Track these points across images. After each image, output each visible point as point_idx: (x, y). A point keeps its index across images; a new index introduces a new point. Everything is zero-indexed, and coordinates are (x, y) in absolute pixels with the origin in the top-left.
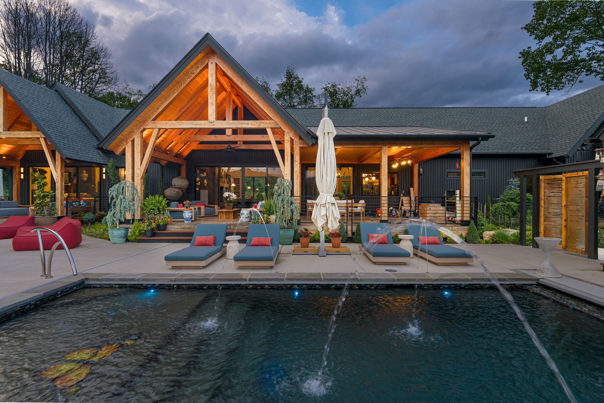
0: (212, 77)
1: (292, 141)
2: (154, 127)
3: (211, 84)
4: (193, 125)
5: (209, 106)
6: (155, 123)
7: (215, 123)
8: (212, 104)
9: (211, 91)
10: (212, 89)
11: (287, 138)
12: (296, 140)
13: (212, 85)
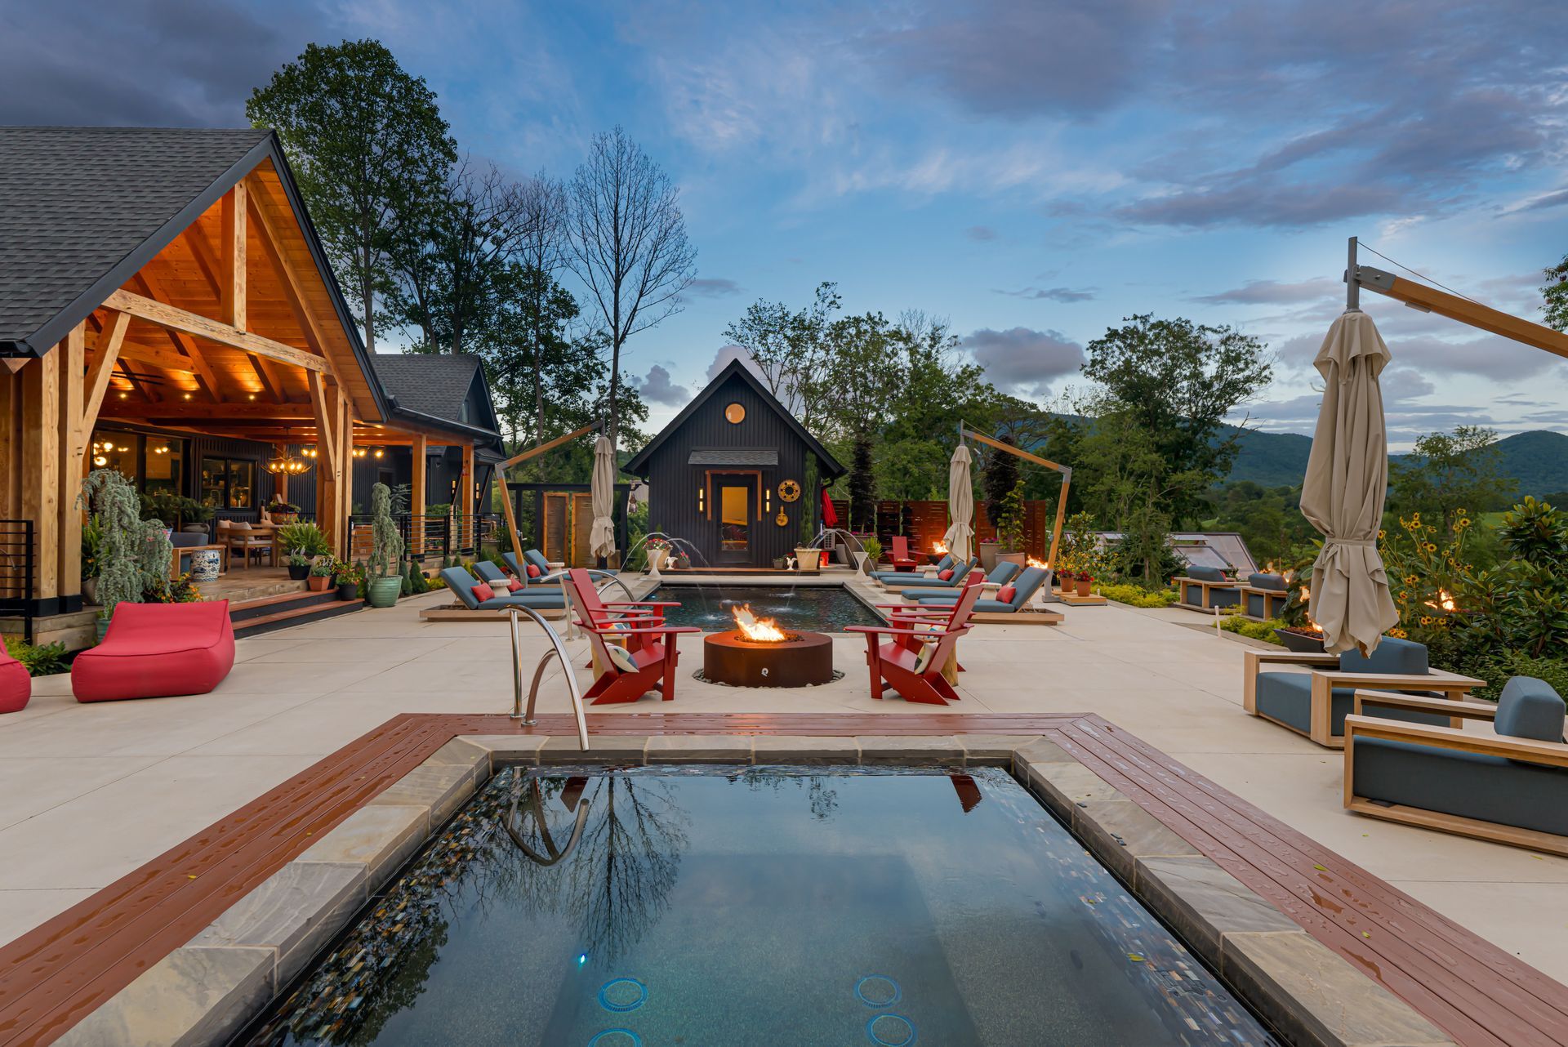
0: (240, 220)
1: (346, 404)
2: (121, 307)
3: (238, 238)
4: (206, 329)
5: (236, 291)
6: (124, 298)
7: (245, 337)
8: (240, 286)
9: (239, 256)
10: (240, 251)
11: (341, 399)
12: (350, 406)
13: (241, 240)
